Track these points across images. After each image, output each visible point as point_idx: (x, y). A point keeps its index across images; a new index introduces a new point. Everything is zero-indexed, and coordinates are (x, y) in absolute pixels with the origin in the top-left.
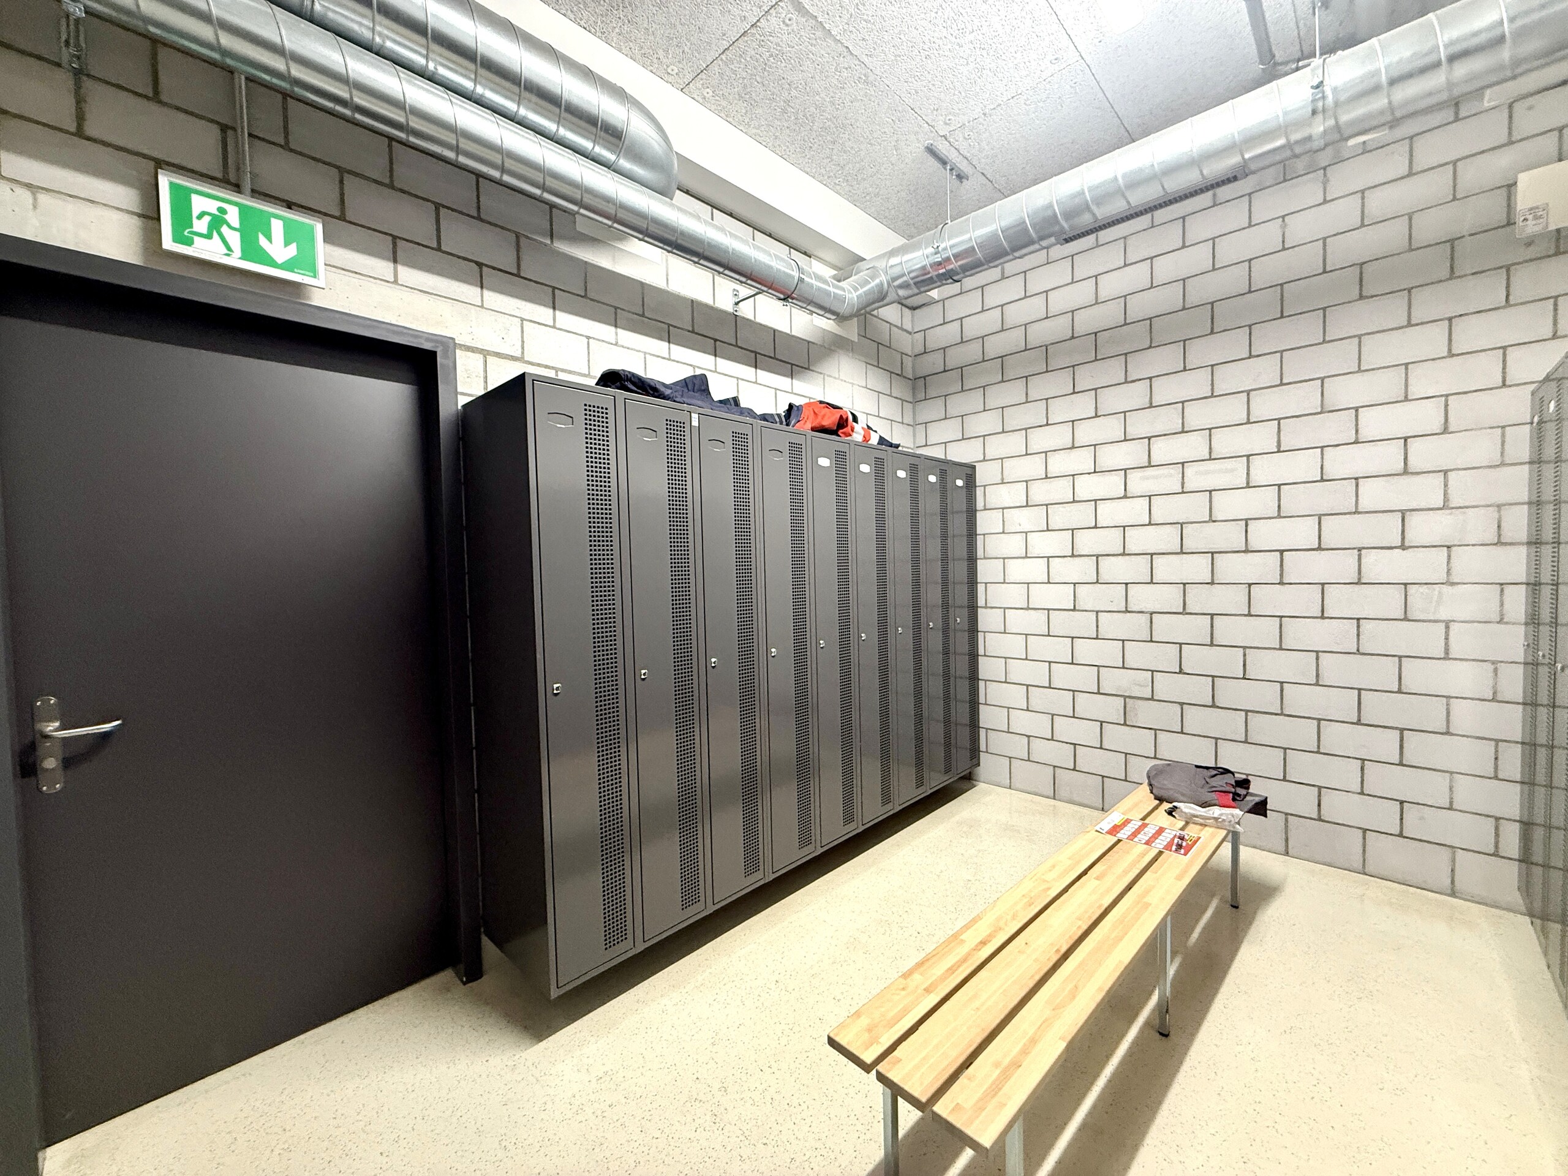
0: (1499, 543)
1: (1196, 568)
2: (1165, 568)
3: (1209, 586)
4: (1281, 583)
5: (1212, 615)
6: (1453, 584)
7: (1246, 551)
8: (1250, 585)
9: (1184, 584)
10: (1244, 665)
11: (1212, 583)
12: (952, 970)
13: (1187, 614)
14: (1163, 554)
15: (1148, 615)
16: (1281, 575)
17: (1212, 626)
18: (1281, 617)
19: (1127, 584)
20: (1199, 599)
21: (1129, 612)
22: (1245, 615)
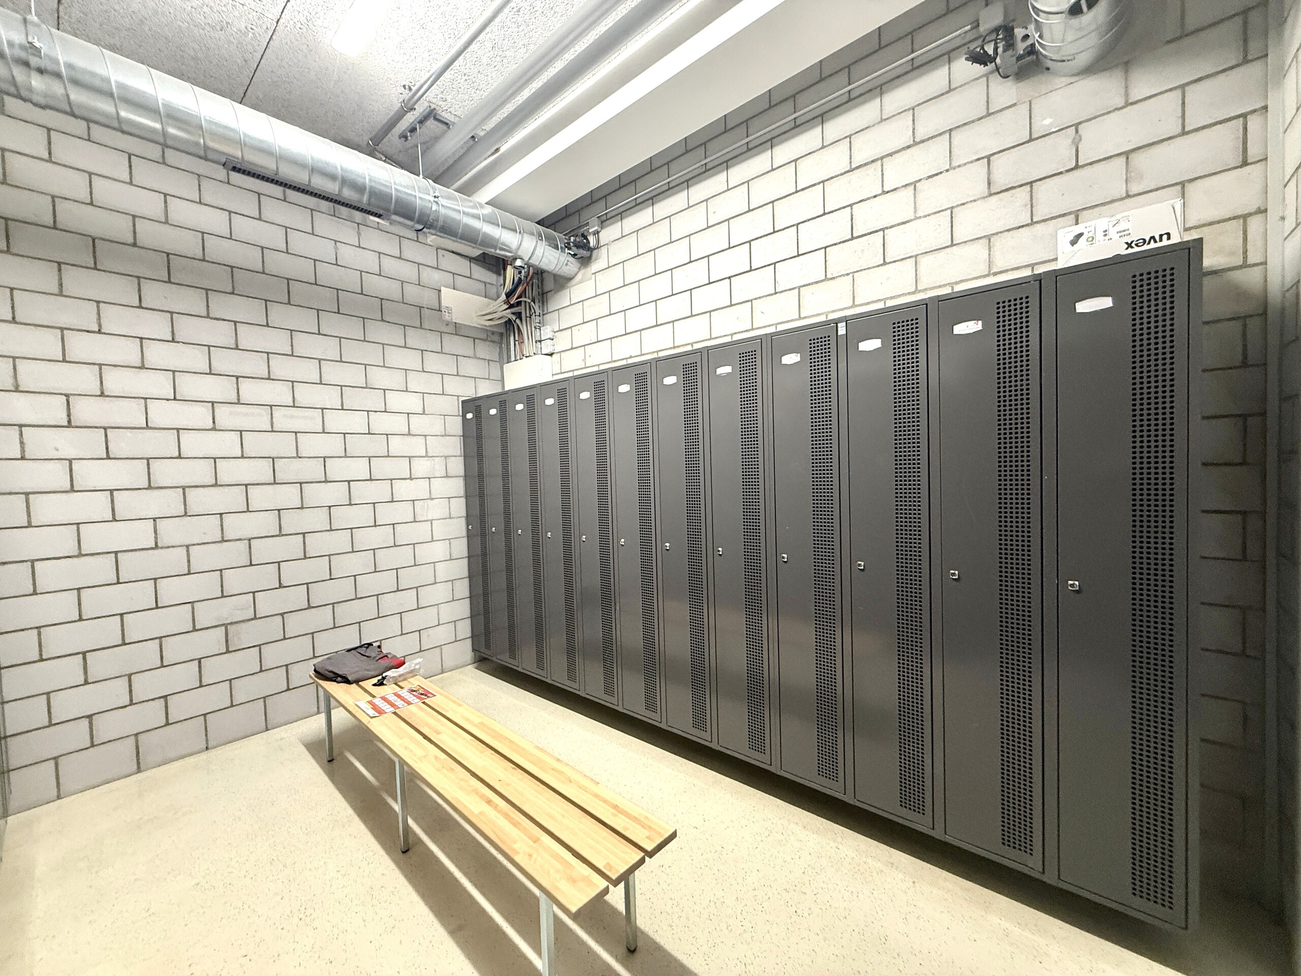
0: (447, 477)
1: (288, 496)
2: (259, 498)
3: (300, 510)
4: (350, 504)
5: (304, 534)
6: (432, 499)
7: (326, 481)
8: (330, 507)
9: (279, 510)
10: (330, 569)
11: (302, 508)
12: (516, 824)
13: (283, 535)
14: (258, 484)
15: (247, 542)
16: (350, 499)
17: (304, 543)
18: (351, 529)
19: (221, 514)
20: (292, 522)
21: (226, 541)
22: (328, 531)
